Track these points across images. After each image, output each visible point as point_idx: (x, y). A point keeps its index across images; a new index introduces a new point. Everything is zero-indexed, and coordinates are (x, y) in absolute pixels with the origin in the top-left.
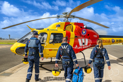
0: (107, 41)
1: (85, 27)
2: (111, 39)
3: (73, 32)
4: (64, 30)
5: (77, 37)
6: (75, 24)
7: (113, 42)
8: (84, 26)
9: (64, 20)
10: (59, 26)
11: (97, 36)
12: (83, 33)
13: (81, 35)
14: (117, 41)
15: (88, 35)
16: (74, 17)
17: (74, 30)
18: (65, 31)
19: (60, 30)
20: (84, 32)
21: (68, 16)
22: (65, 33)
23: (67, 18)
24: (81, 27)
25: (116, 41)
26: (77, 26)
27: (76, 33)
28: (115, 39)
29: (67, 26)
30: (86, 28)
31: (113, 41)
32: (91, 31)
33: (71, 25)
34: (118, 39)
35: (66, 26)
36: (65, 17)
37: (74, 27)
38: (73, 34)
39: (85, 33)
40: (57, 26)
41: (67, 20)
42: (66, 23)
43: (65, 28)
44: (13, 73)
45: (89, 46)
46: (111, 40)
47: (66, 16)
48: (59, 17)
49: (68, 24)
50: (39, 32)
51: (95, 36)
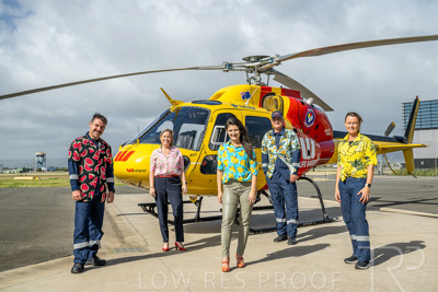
11: (330, 132)
12: (307, 120)
13: (302, 126)
15: (317, 128)
17: (286, 112)
20: (310, 118)
24: (302, 103)
26: (294, 99)
29: (267, 99)
33: (274, 94)
35: (263, 96)
37: (287, 100)
39: (311, 122)
40: (243, 98)
41: (259, 78)
42: (262, 89)
43: (262, 103)
48: (230, 67)
49: (266, 92)
50: (215, 112)
51: (327, 132)
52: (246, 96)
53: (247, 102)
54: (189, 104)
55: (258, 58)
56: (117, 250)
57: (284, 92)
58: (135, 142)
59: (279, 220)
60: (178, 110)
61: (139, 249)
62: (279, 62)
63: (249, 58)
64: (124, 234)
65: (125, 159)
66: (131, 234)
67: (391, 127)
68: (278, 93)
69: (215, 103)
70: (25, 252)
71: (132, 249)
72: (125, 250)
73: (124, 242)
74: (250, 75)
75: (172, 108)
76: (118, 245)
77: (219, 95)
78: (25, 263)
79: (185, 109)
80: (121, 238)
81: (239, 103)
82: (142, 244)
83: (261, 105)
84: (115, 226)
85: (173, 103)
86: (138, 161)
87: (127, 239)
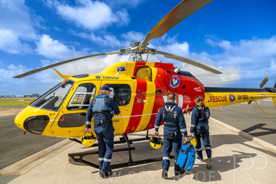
0: (220, 99)
1: (176, 71)
2: (227, 94)
3: (151, 81)
4: (133, 78)
5: (160, 91)
6: (157, 65)
7: (232, 100)
8: (174, 69)
9: (134, 58)
10: (122, 70)
11: (201, 89)
12: (172, 83)
13: (168, 88)
14: (240, 98)
15: (184, 87)
16: (153, 51)
17: (154, 78)
18: (135, 81)
19: (125, 79)
20: (175, 82)
21: (141, 49)
22: (136, 85)
23: (139, 53)
24: (169, 72)
25: (237, 98)
26: (161, 70)
27: (158, 84)
28: (236, 94)
29: (140, 70)
30: (179, 73)
31: (232, 98)
32: (188, 78)
33: (148, 67)
34: (242, 94)
35: (137, 69)
36: (136, 52)
37: (155, 70)
38: (151, 87)
39: (176, 84)
40: (118, 70)
41: (139, 57)
42: (136, 64)
43: (135, 74)
44: (19, 175)
45: (186, 109)
46: (228, 97)
47: (137, 49)
48: (123, 51)
49: (140, 66)
50: (78, 82)
51: (197, 89)
53: (117, 74)
55: (138, 44)
67: (265, 81)
68: (153, 65)
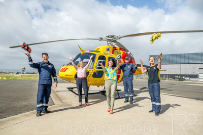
8: (128, 52)
23: (112, 41)
29: (115, 51)
33: (117, 49)
37: (121, 52)
48: (101, 39)
49: (114, 49)
50: (98, 55)
52: (108, 50)
53: (108, 52)
54: (88, 52)
55: (112, 36)
56: (61, 105)
57: (120, 49)
58: (68, 65)
59: (126, 95)
60: (84, 53)
61: (69, 105)
62: (120, 38)
63: (109, 36)
64: (61, 99)
65: (65, 71)
66: (64, 99)
68: (119, 49)
69: (97, 51)
70: (25, 106)
71: (66, 105)
72: (64, 106)
73: (62, 102)
74: (109, 42)
75: (82, 53)
76: (61, 103)
77: (99, 49)
78: (27, 111)
79: (87, 53)
80: (61, 100)
81: (106, 52)
82: (70, 103)
83: (113, 53)
84: (57, 96)
85: (82, 51)
86: (69, 72)
87: (63, 101)
